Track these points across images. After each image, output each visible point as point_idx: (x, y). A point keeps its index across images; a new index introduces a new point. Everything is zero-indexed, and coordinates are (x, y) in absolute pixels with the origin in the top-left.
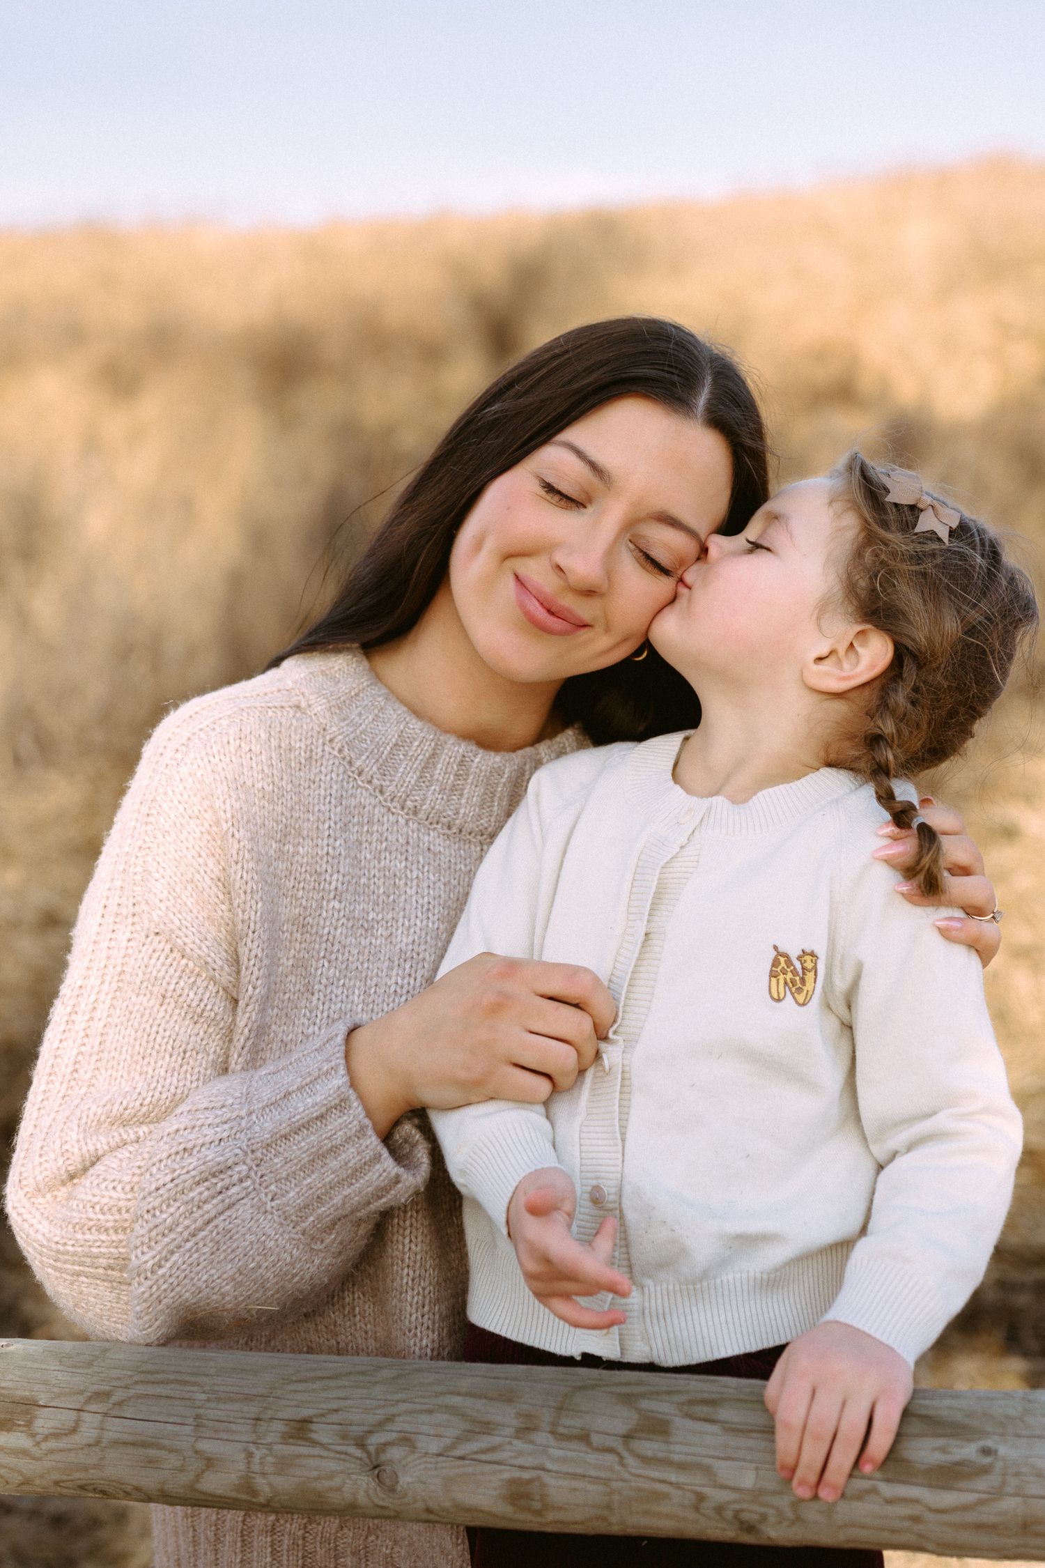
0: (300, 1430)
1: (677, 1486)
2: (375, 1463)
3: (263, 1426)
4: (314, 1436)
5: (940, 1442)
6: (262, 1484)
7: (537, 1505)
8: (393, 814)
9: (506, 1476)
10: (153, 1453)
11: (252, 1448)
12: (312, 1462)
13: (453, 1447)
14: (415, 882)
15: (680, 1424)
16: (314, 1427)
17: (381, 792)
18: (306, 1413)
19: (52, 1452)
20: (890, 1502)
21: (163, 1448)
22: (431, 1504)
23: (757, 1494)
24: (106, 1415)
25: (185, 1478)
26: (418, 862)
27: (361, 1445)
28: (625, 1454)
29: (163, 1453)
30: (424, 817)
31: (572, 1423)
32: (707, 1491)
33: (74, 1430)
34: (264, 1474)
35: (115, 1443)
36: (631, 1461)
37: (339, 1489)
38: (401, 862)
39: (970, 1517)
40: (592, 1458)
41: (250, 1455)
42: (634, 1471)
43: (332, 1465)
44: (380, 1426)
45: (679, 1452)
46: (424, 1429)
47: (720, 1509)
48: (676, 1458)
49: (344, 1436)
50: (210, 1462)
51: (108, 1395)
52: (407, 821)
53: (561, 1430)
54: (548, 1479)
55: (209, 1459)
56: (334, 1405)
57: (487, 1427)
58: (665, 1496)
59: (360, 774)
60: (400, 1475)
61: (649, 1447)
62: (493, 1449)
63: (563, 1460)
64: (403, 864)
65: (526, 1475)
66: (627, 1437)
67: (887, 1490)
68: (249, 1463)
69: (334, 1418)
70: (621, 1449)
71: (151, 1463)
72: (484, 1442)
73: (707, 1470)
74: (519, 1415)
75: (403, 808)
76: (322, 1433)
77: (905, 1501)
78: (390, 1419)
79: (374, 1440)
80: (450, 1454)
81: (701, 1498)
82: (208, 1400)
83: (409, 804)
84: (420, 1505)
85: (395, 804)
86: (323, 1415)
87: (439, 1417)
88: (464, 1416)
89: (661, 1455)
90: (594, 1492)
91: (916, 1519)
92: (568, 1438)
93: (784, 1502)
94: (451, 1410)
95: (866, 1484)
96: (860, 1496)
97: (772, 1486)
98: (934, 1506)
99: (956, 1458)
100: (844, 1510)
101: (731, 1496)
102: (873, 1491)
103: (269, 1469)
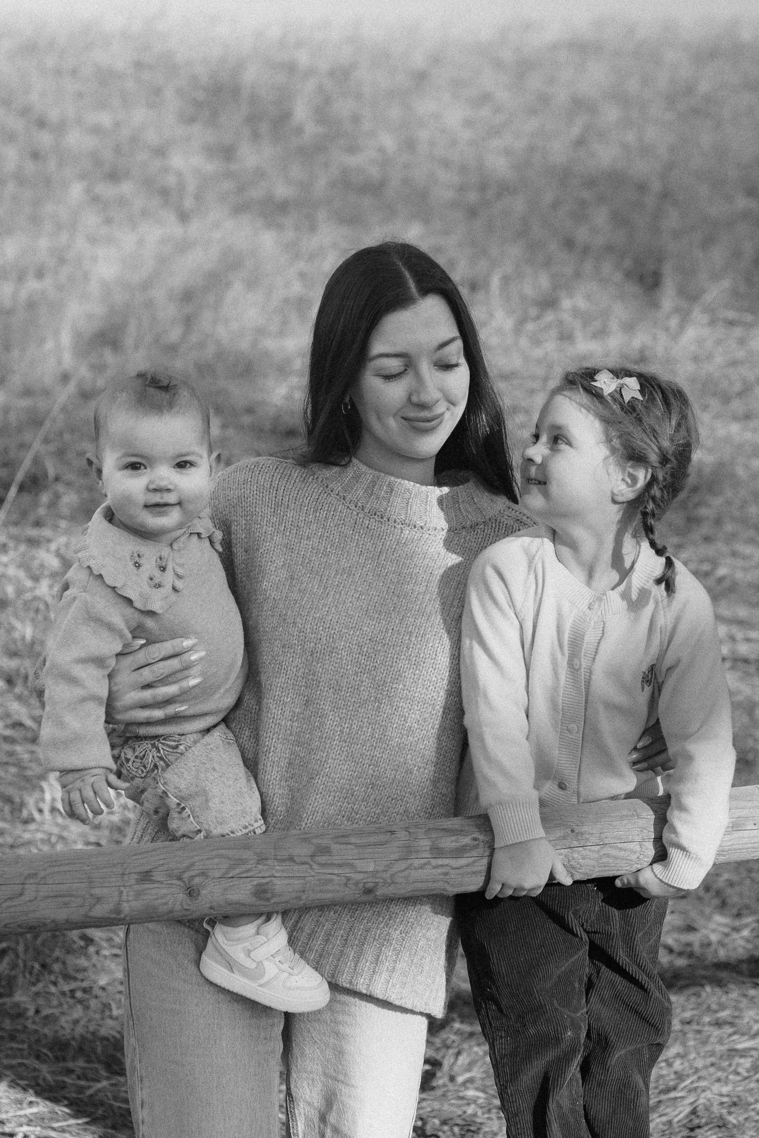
0: (146, 876)
1: (338, 875)
2: (188, 887)
3: (126, 878)
4: (154, 878)
5: (453, 838)
6: (126, 908)
7: (269, 895)
8: (350, 509)
9: (255, 883)
10: (66, 899)
11: (122, 889)
12: (154, 892)
13: (227, 873)
14: (356, 541)
15: (335, 847)
16: (154, 874)
17: (344, 499)
18: (148, 868)
19: (9, 907)
20: (434, 867)
21: (71, 896)
22: (215, 904)
23: (375, 873)
24: (38, 884)
25: (82, 911)
26: (360, 532)
27: (180, 878)
28: (312, 863)
29: (73, 899)
30: (367, 511)
31: (284, 854)
32: (352, 875)
33: (21, 894)
34: (128, 901)
35: (46, 897)
36: (315, 866)
37: (166, 904)
39: (469, 869)
40: (296, 868)
41: (122, 892)
42: (317, 871)
43: (164, 891)
44: (188, 868)
45: (336, 860)
46: (211, 867)
47: (357, 884)
48: (336, 862)
49: (170, 876)
50: (99, 899)
51: (36, 874)
52: (358, 513)
53: (279, 857)
54: (276, 881)
55: (98, 898)
56: (161, 862)
57: (243, 861)
58: (331, 881)
59: (332, 491)
60: (201, 890)
61: (322, 859)
62: (248, 871)
63: (283, 871)
65: (264, 881)
66: (312, 856)
67: (434, 862)
68: (120, 896)
69: (161, 868)
70: (310, 861)
71: (66, 905)
72: (244, 868)
73: (352, 866)
74: (256, 853)
75: (356, 507)
76: (157, 876)
77: (442, 866)
78: (193, 864)
79: (186, 876)
80: (227, 876)
81: (349, 879)
82: (92, 869)
83: (360, 504)
84: (208, 905)
85: (352, 505)
86: (156, 868)
87: (216, 860)
88: (230, 859)
89: (329, 862)
90: (297, 884)
91: (446, 874)
92: (284, 860)
93: (386, 876)
94: (221, 856)
95: (423, 861)
96: (422, 867)
97: (380, 869)
98: (455, 866)
99: (463, 843)
100: (415, 874)
101: (361, 876)
102: (429, 863)
103: (130, 898)
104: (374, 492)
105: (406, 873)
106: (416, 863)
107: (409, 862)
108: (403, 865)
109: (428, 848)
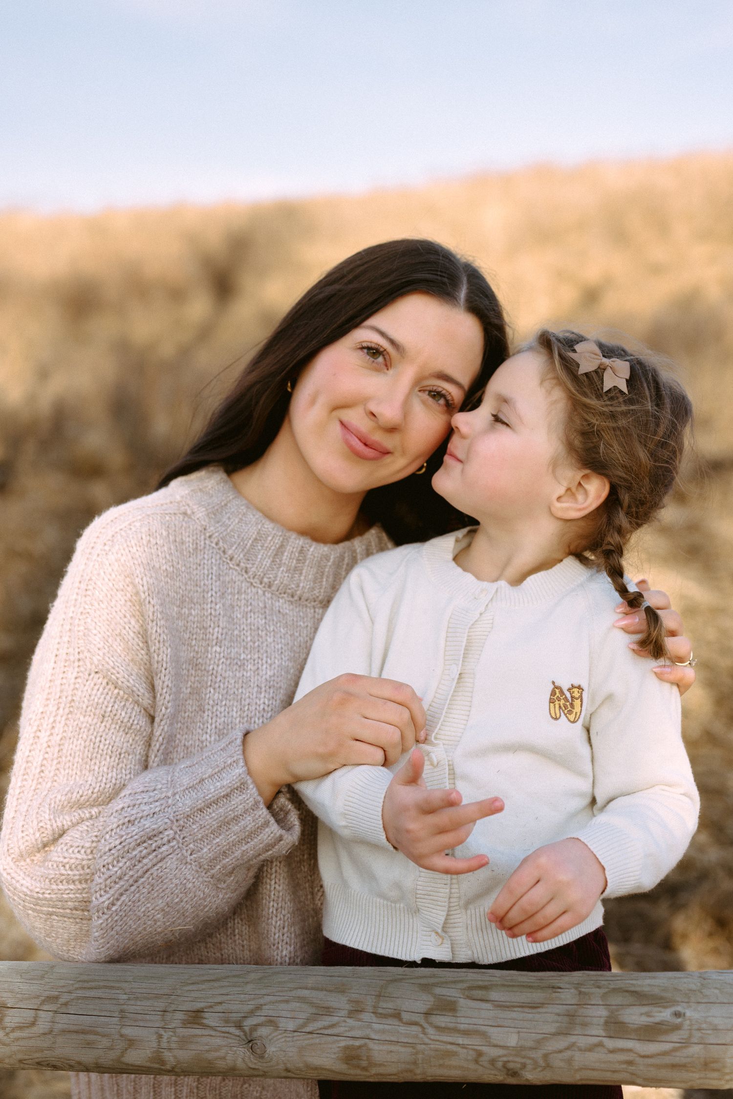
0: (195, 1017)
1: (463, 1046)
2: (250, 1039)
3: (168, 1016)
4: (205, 1021)
5: (645, 1009)
6: (168, 1056)
7: (364, 1063)
8: (254, 587)
9: (343, 1044)
10: (91, 1037)
11: (162, 1031)
12: (205, 1040)
13: (304, 1025)
14: (272, 634)
15: (464, 1003)
16: (206, 1015)
17: (246, 572)
18: (199, 1005)
19: (17, 1039)
20: (612, 1051)
21: (96, 1033)
22: (289, 1065)
23: (519, 1050)
24: (56, 1012)
25: (113, 1055)
26: (273, 620)
27: (239, 1026)
28: (426, 1025)
29: (99, 1038)
30: (276, 589)
31: (387, 1005)
32: (484, 1049)
33: (33, 1024)
34: (170, 1049)
35: (64, 1032)
36: (431, 1031)
37: (224, 1058)
38: (262, 620)
39: (667, 1060)
40: (403, 1029)
41: (160, 1036)
42: (432, 1037)
43: (219, 1041)
44: (252, 1013)
45: (464, 1023)
46: (284, 1013)
47: (493, 1062)
48: (462, 1027)
49: (227, 1021)
50: (131, 1043)
51: (57, 998)
52: (264, 592)
53: (380, 1011)
54: (371, 1044)
55: (130, 1040)
56: (219, 999)
57: (328, 1011)
58: (454, 1054)
59: (231, 560)
60: (267, 1046)
61: (442, 1020)
62: (332, 1026)
63: (383, 1032)
64: (264, 621)
65: (357, 1043)
66: (427, 1014)
67: (610, 1043)
68: (159, 1042)
69: (219, 1008)
70: (423, 1022)
71: (89, 1045)
72: (326, 1021)
73: (484, 1035)
74: (350, 1001)
75: (261, 583)
76: (211, 1019)
77: (622, 1050)
78: (259, 1008)
79: (249, 1023)
80: (303, 1030)
81: (480, 1054)
82: (129, 999)
83: (266, 580)
84: (282, 1066)
85: (256, 580)
86: (211, 1007)
87: (294, 1005)
88: (311, 1004)
89: (451, 1025)
90: (404, 1053)
91: (630, 1063)
92: (385, 1016)
93: (538, 1055)
94: (302, 1000)
95: (595, 1040)
96: (591, 1049)
97: (530, 1044)
98: (643, 1054)
99: (657, 1020)
100: (580, 1058)
101: (501, 1052)
102: (600, 1045)
103: (173, 1045)
104: (283, 561)
105: (568, 1053)
106: (583, 1041)
107: (572, 1039)
108: (561, 1043)
109: (602, 1020)
